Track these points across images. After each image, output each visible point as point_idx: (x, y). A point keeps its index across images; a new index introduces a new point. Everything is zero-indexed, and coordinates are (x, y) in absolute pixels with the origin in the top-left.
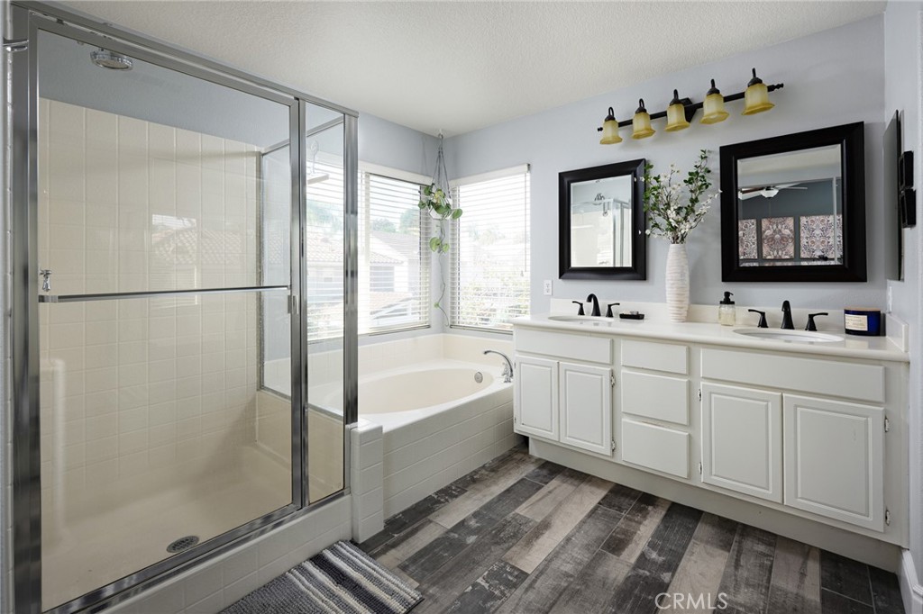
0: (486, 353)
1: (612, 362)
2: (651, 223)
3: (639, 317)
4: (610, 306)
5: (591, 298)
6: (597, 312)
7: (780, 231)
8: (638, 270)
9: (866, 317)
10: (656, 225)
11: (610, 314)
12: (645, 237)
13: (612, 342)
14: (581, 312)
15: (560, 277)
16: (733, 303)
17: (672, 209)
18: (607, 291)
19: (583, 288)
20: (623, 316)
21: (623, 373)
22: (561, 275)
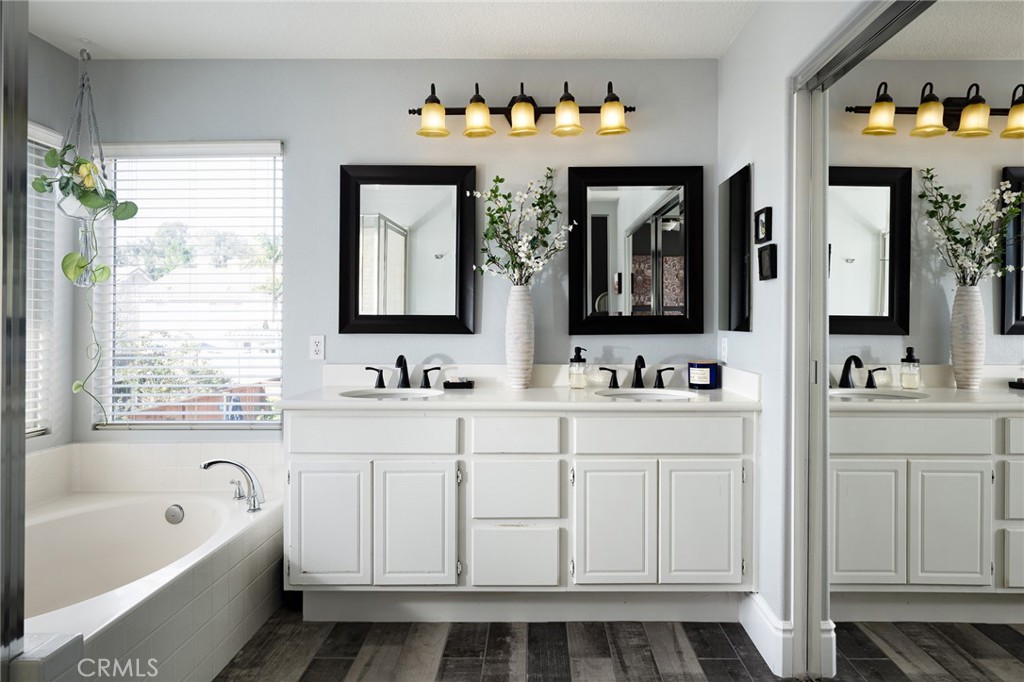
0: (207, 466)
3: (468, 385)
4: (426, 372)
5: (400, 361)
6: (405, 383)
7: (643, 272)
9: (708, 370)
10: (493, 260)
11: (426, 384)
13: (459, 422)
14: (381, 384)
15: (340, 331)
16: (584, 361)
17: (524, 239)
18: (418, 348)
19: (385, 348)
20: (448, 386)
21: (474, 464)
22: (343, 326)
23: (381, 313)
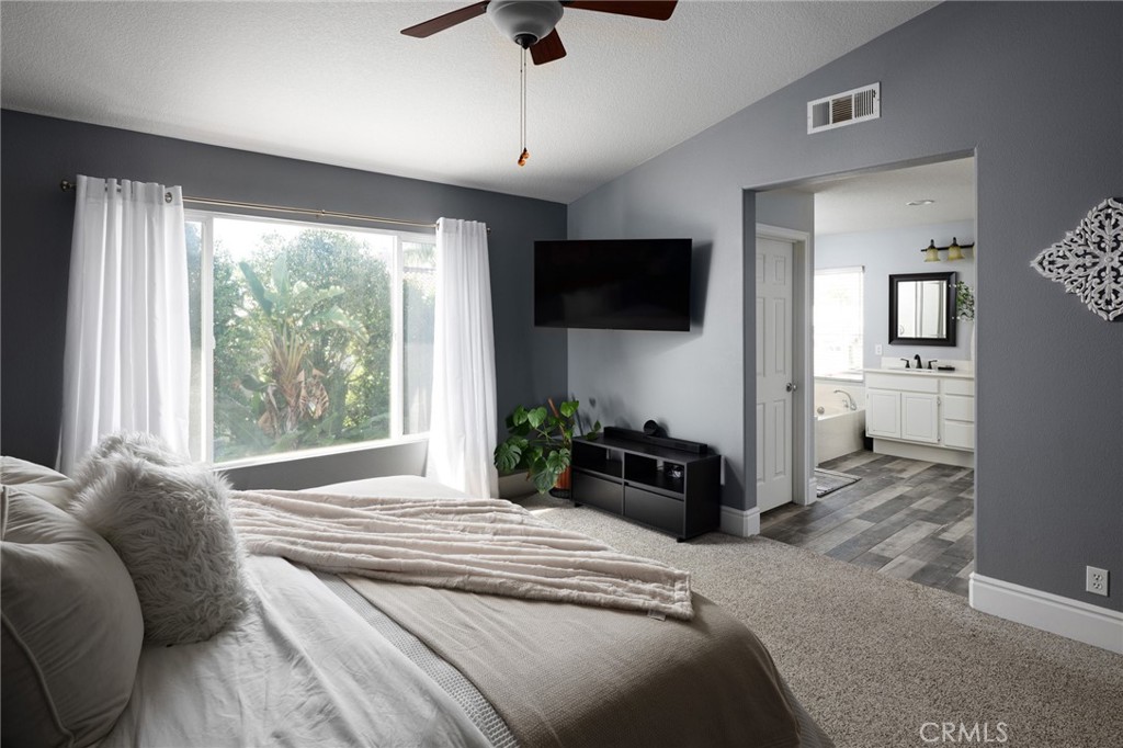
0: (835, 392)
1: (939, 393)
2: (960, 312)
3: (950, 369)
4: (930, 362)
5: (917, 357)
6: (920, 366)
8: (950, 340)
10: (964, 313)
11: (930, 367)
12: (955, 320)
13: (939, 382)
14: (908, 366)
15: (890, 342)
18: (927, 353)
19: (910, 352)
20: (940, 369)
21: (945, 398)
22: (890, 341)
23: (918, 336)
